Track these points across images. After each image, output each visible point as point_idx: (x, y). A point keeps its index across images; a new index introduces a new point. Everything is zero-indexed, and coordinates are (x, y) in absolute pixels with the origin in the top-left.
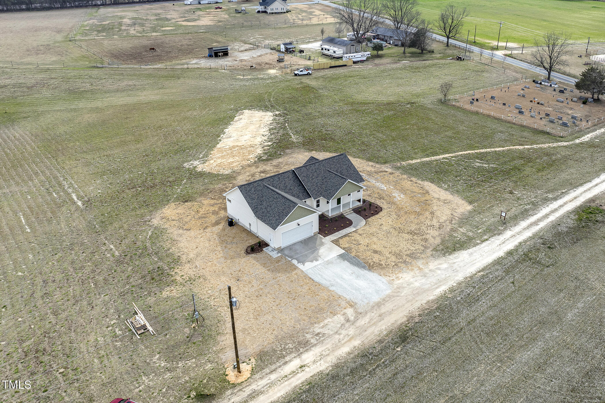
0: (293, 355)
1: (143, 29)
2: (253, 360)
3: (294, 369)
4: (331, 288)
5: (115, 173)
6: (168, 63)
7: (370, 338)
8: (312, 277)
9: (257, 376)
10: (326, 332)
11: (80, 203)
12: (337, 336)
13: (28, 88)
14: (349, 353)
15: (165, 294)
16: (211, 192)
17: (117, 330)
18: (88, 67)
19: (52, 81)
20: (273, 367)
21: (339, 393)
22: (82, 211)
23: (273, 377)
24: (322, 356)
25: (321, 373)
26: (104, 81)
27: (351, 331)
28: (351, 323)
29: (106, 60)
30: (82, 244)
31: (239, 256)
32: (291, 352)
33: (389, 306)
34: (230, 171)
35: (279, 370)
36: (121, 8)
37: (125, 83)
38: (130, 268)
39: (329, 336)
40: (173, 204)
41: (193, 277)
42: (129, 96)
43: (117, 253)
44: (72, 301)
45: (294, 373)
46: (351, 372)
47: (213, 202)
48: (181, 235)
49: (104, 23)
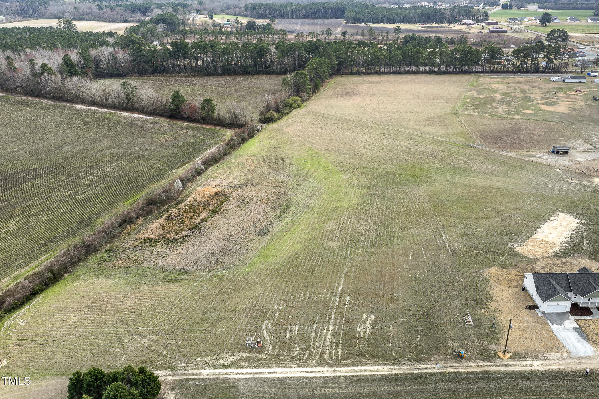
0: (529, 359)
1: (509, 109)
2: (512, 353)
3: (528, 364)
4: (562, 341)
5: (469, 237)
6: (519, 153)
7: (569, 369)
8: (554, 332)
9: (511, 360)
10: (549, 357)
11: (450, 250)
12: (553, 361)
13: (427, 156)
14: (556, 370)
15: (482, 311)
16: (519, 267)
17: (459, 318)
18: (464, 145)
19: (441, 154)
20: (519, 360)
21: (543, 380)
22: (450, 256)
23: (518, 363)
24: (542, 365)
25: (539, 370)
26: (472, 161)
27: (562, 362)
28: (563, 359)
29: (477, 140)
30: (449, 274)
31: (522, 308)
32: (529, 358)
33: (587, 361)
34: (534, 257)
35: (521, 362)
36: (496, 78)
37: (486, 166)
38: (469, 294)
39: (550, 360)
40: (496, 267)
41: (496, 309)
42: (487, 179)
43: (464, 284)
44: (442, 299)
45: (527, 365)
46: (553, 376)
47: (518, 273)
48: (496, 286)
49: (481, 96)
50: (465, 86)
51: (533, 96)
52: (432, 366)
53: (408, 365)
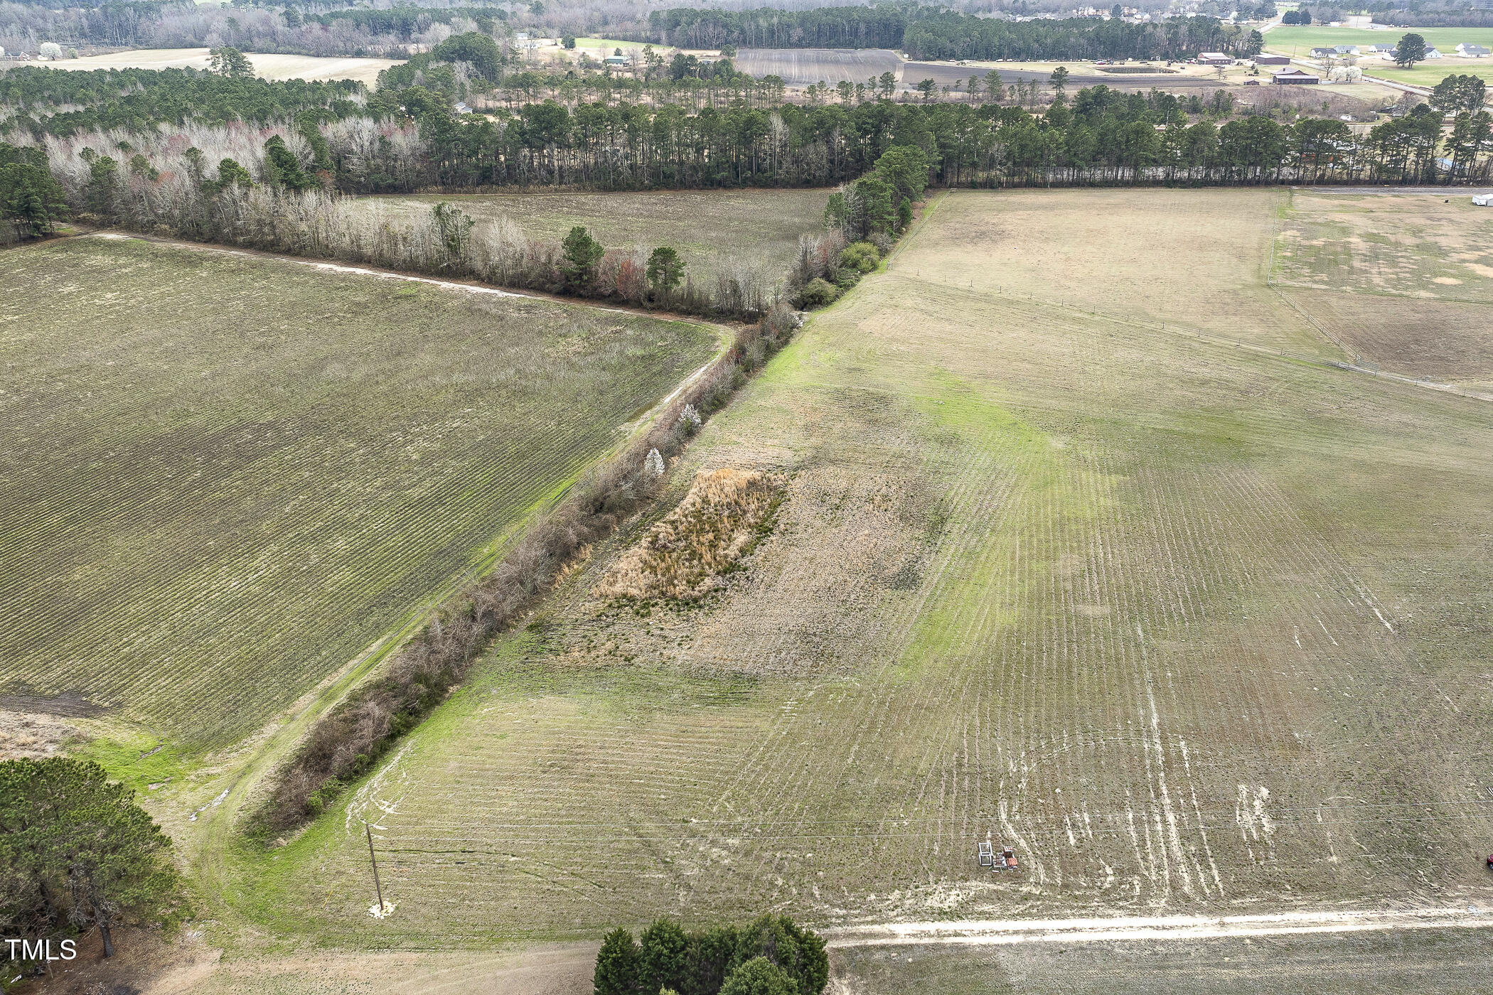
1: (1397, 274)
5: (1424, 591)
6: (1465, 384)
11: (1388, 625)
13: (1241, 392)
18: (1321, 364)
19: (1275, 386)
22: (1395, 639)
26: (1357, 403)
29: (1349, 351)
30: (1409, 683)
36: (1336, 198)
37: (1395, 417)
38: (1477, 733)
42: (1409, 448)
43: (1456, 709)
44: (1417, 746)
49: (1315, 242)
50: (1267, 216)
51: (1443, 242)
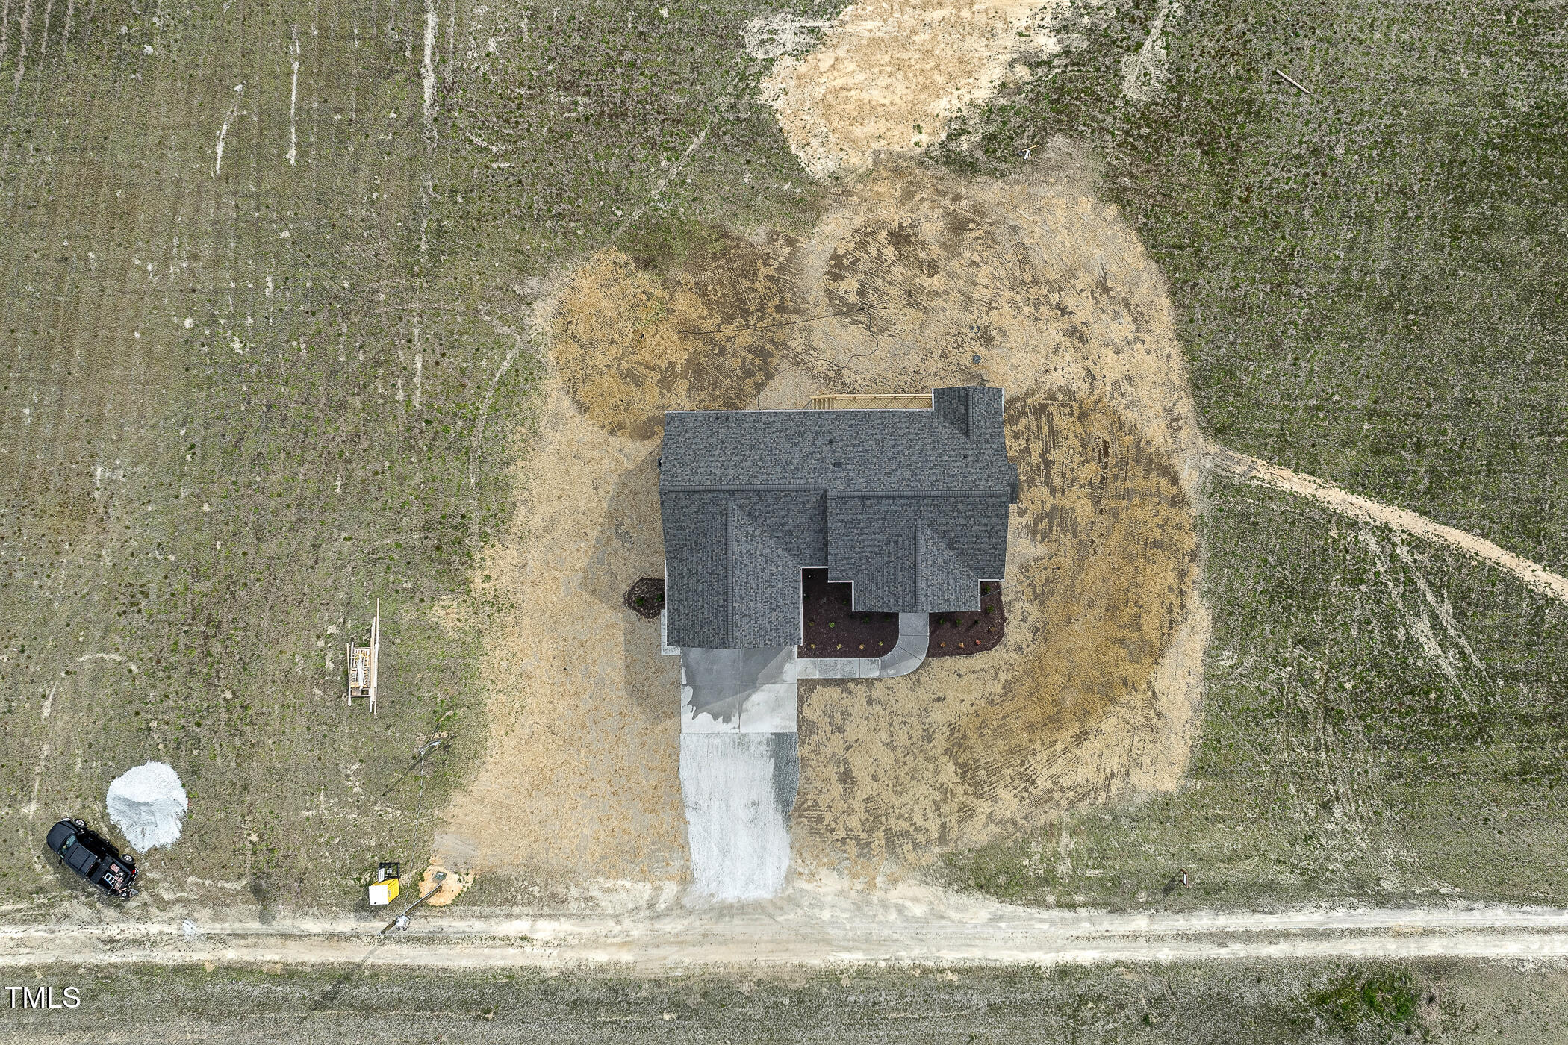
0: (529, 910)
2: (470, 878)
3: (512, 934)
4: (690, 815)
7: (649, 966)
8: (682, 762)
9: (458, 909)
10: (603, 904)
12: (611, 923)
14: (601, 969)
15: (437, 612)
20: (488, 910)
21: (534, 1021)
23: (479, 926)
24: (563, 943)
25: (537, 971)
27: (638, 931)
28: (652, 914)
32: (529, 904)
33: (736, 927)
34: (833, 162)
35: (493, 921)
39: (602, 916)
40: (611, 255)
45: (507, 941)
46: (574, 1002)
47: (696, 312)
52: (166, 929)
53: (82, 923)
